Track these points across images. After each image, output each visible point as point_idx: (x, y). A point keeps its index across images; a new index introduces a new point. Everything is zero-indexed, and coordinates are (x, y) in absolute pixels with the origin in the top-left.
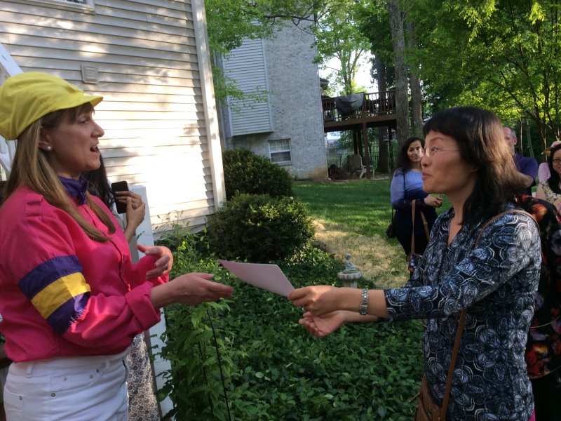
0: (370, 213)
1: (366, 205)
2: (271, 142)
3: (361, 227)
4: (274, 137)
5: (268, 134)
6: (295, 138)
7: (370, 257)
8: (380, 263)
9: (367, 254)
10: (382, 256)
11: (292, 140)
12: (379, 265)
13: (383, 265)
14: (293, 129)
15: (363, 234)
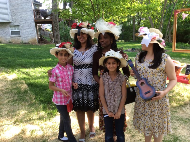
2: (11, 26)
4: (12, 24)
5: (9, 23)
6: (22, 25)
11: (20, 26)
14: (20, 21)
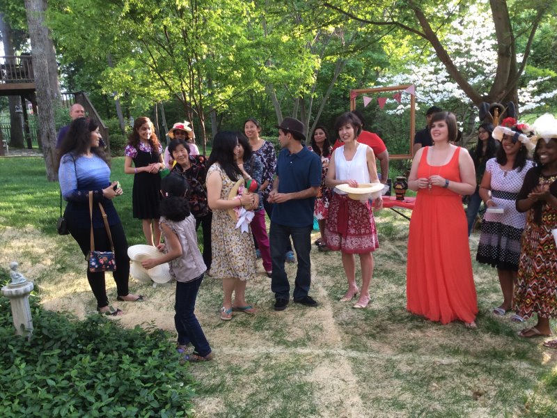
0: (15, 198)
1: (7, 189)
3: (7, 217)
7: (27, 254)
8: (41, 260)
9: (21, 250)
10: (42, 251)
12: (39, 262)
13: (44, 262)
15: (11, 226)
